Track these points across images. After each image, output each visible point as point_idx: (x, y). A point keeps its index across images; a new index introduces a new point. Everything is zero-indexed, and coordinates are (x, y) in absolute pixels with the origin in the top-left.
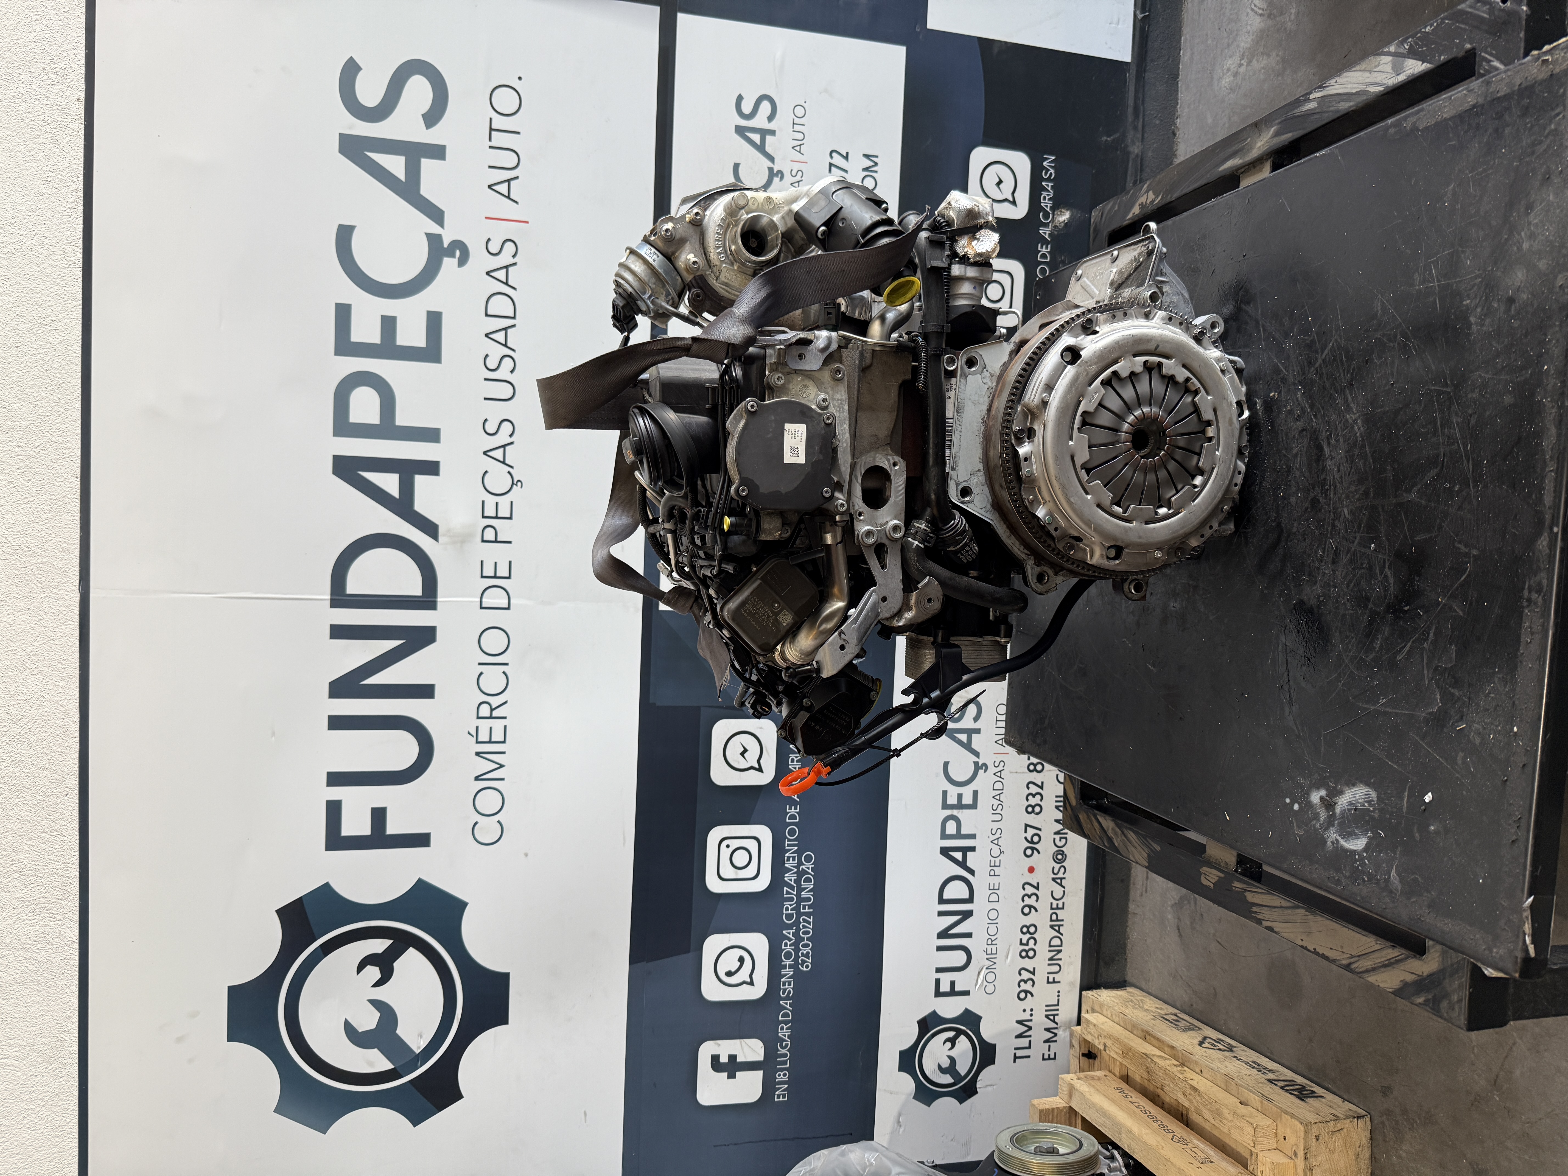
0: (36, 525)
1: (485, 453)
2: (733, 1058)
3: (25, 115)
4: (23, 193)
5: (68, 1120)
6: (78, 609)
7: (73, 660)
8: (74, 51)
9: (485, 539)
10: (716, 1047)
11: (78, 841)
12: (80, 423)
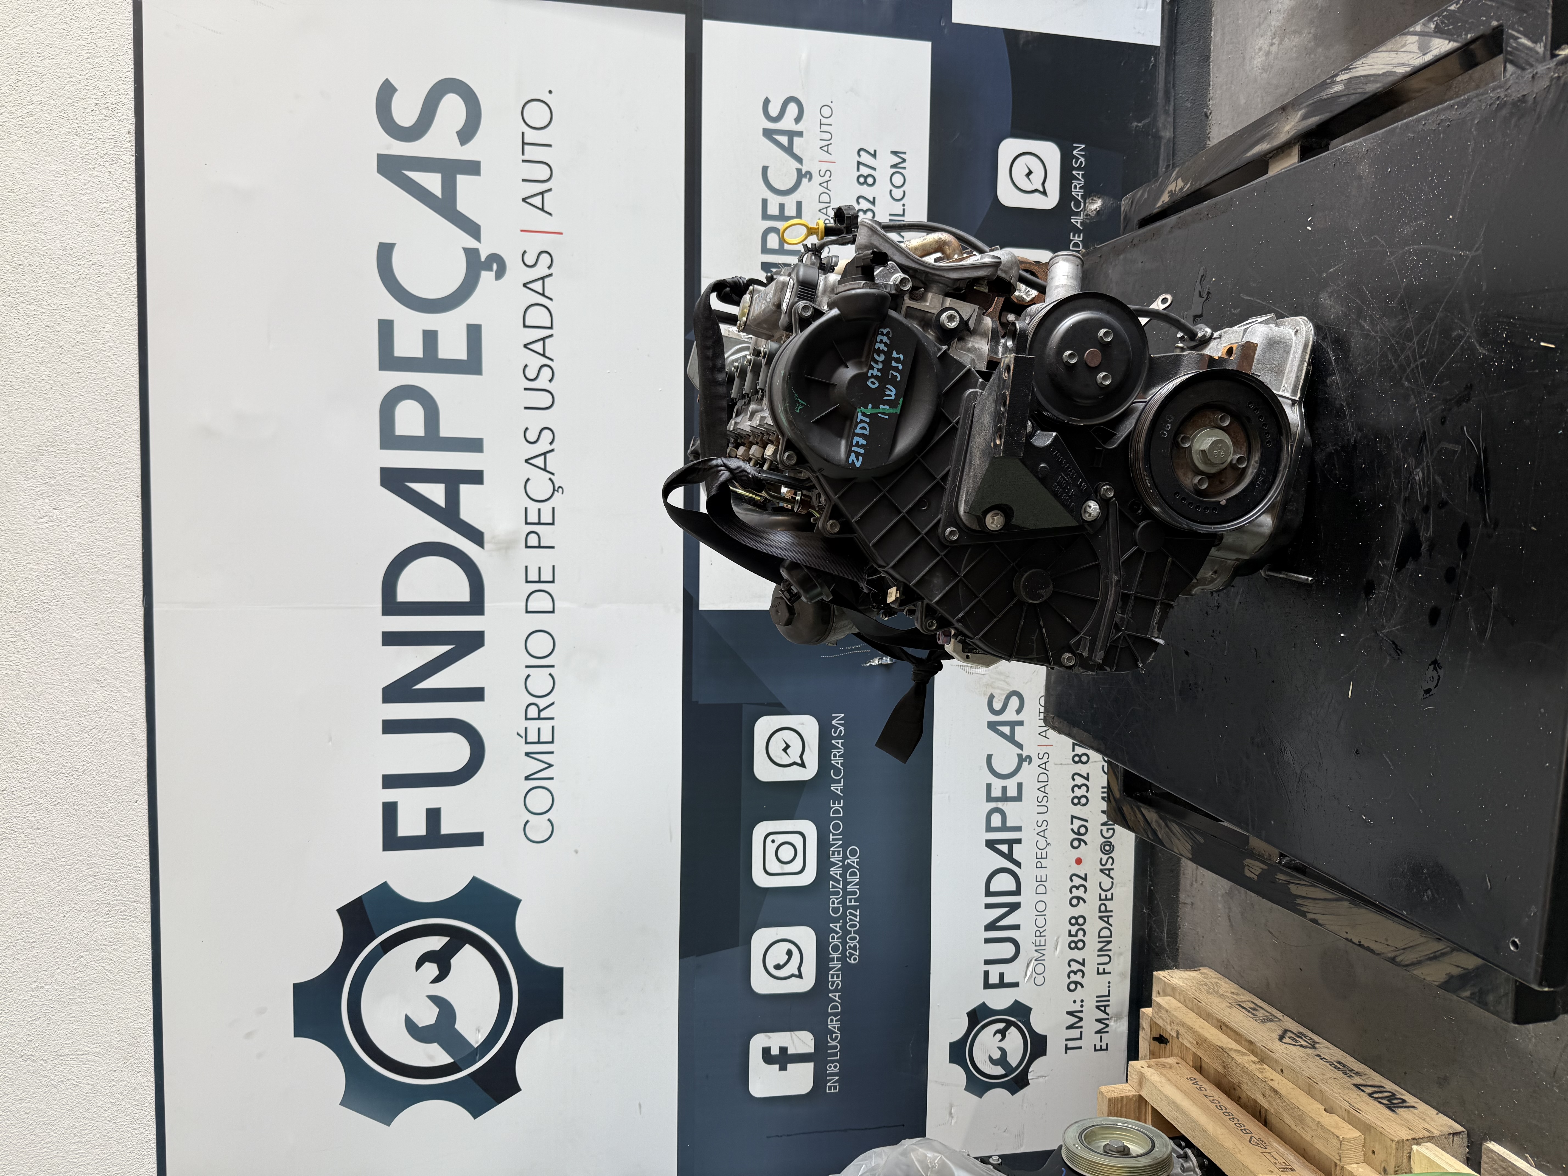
0: (101, 543)
1: (527, 461)
2: (783, 1050)
3: (79, 150)
4: (80, 224)
5: (146, 1113)
6: (142, 623)
7: (139, 672)
8: (124, 86)
9: (529, 545)
10: (767, 1039)
11: (148, 845)
12: (139, 443)
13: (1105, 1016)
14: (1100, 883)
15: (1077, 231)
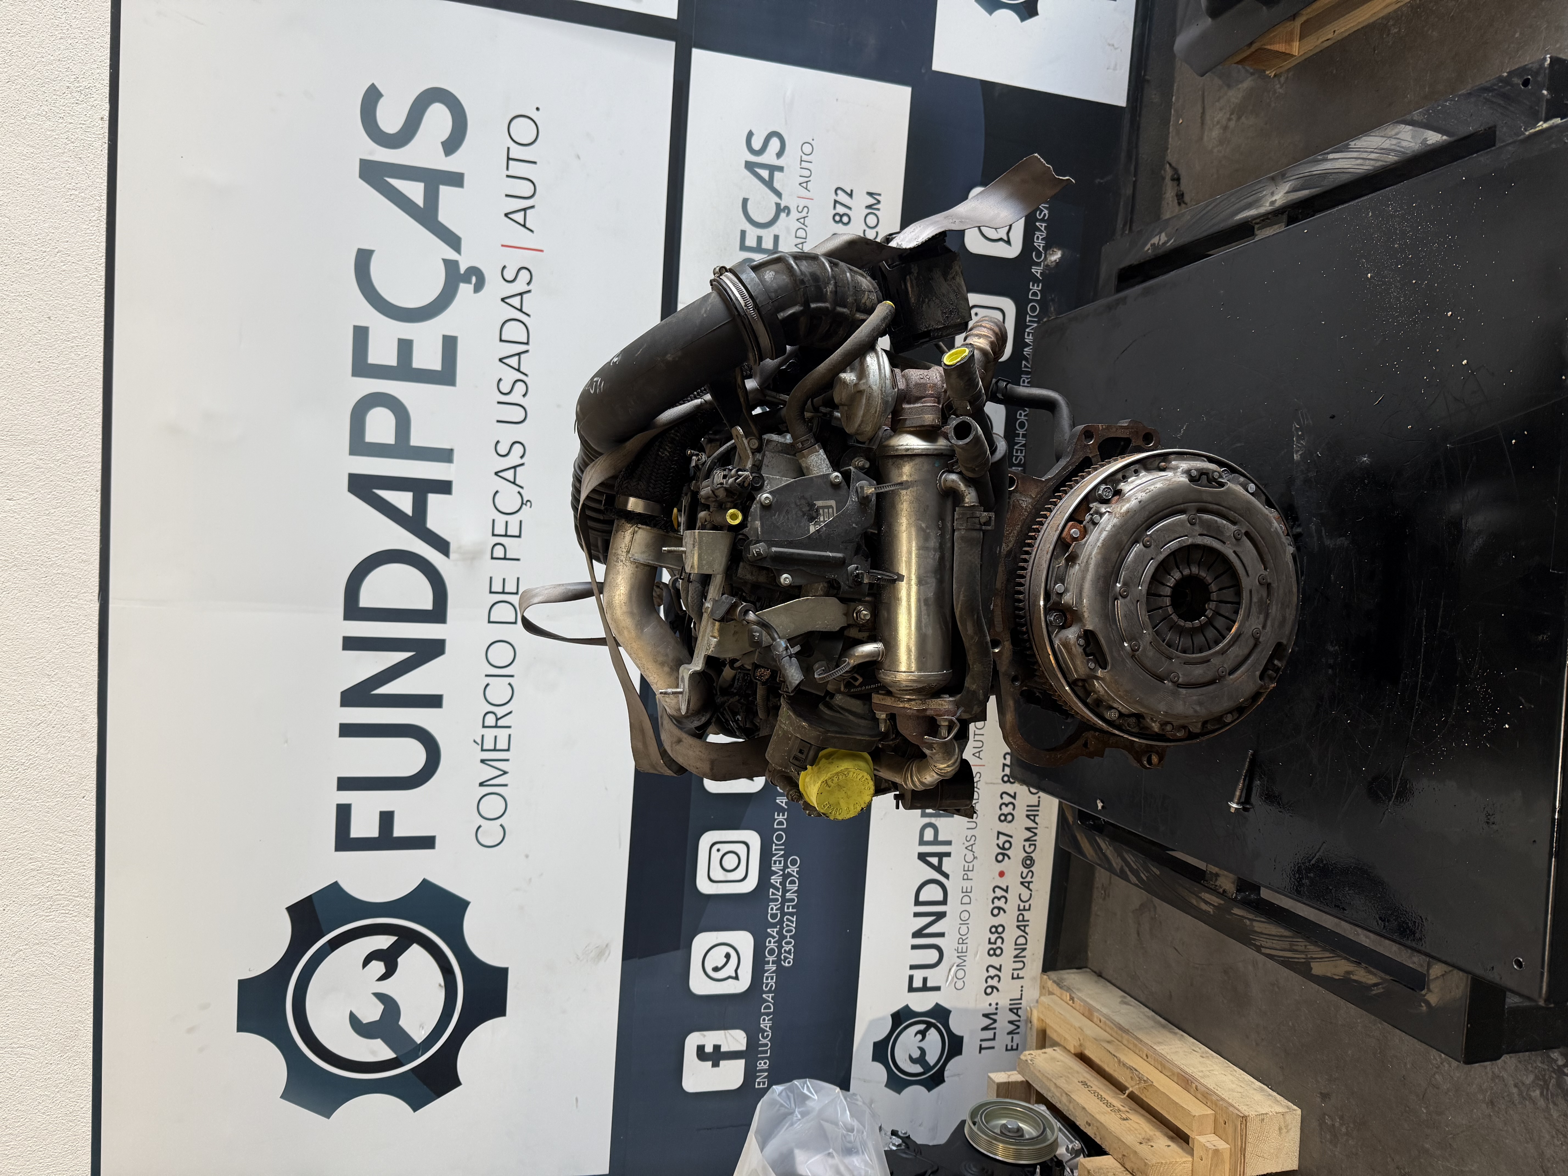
0: (56, 537)
1: (496, 474)
2: (717, 1048)
3: (49, 133)
4: (47, 210)
5: (82, 1106)
6: (97, 618)
7: (92, 668)
8: (98, 71)
9: (495, 556)
10: (702, 1037)
11: (94, 841)
12: (101, 437)
13: (1018, 1018)
14: (1020, 895)
15: (1036, 280)
